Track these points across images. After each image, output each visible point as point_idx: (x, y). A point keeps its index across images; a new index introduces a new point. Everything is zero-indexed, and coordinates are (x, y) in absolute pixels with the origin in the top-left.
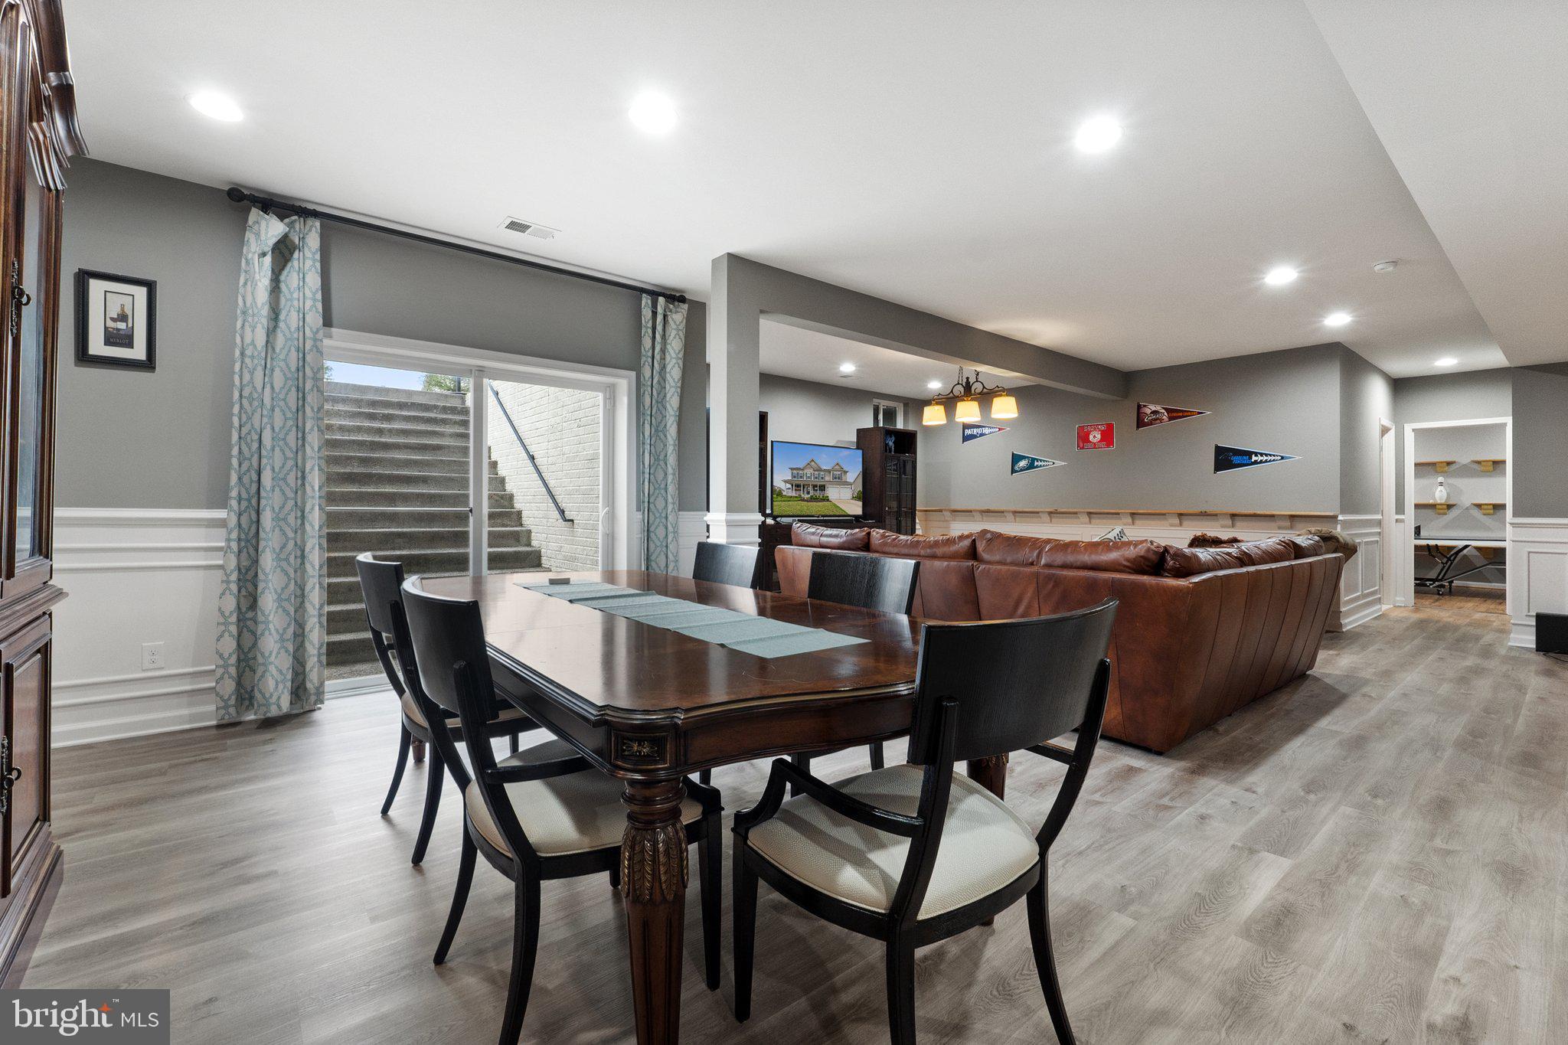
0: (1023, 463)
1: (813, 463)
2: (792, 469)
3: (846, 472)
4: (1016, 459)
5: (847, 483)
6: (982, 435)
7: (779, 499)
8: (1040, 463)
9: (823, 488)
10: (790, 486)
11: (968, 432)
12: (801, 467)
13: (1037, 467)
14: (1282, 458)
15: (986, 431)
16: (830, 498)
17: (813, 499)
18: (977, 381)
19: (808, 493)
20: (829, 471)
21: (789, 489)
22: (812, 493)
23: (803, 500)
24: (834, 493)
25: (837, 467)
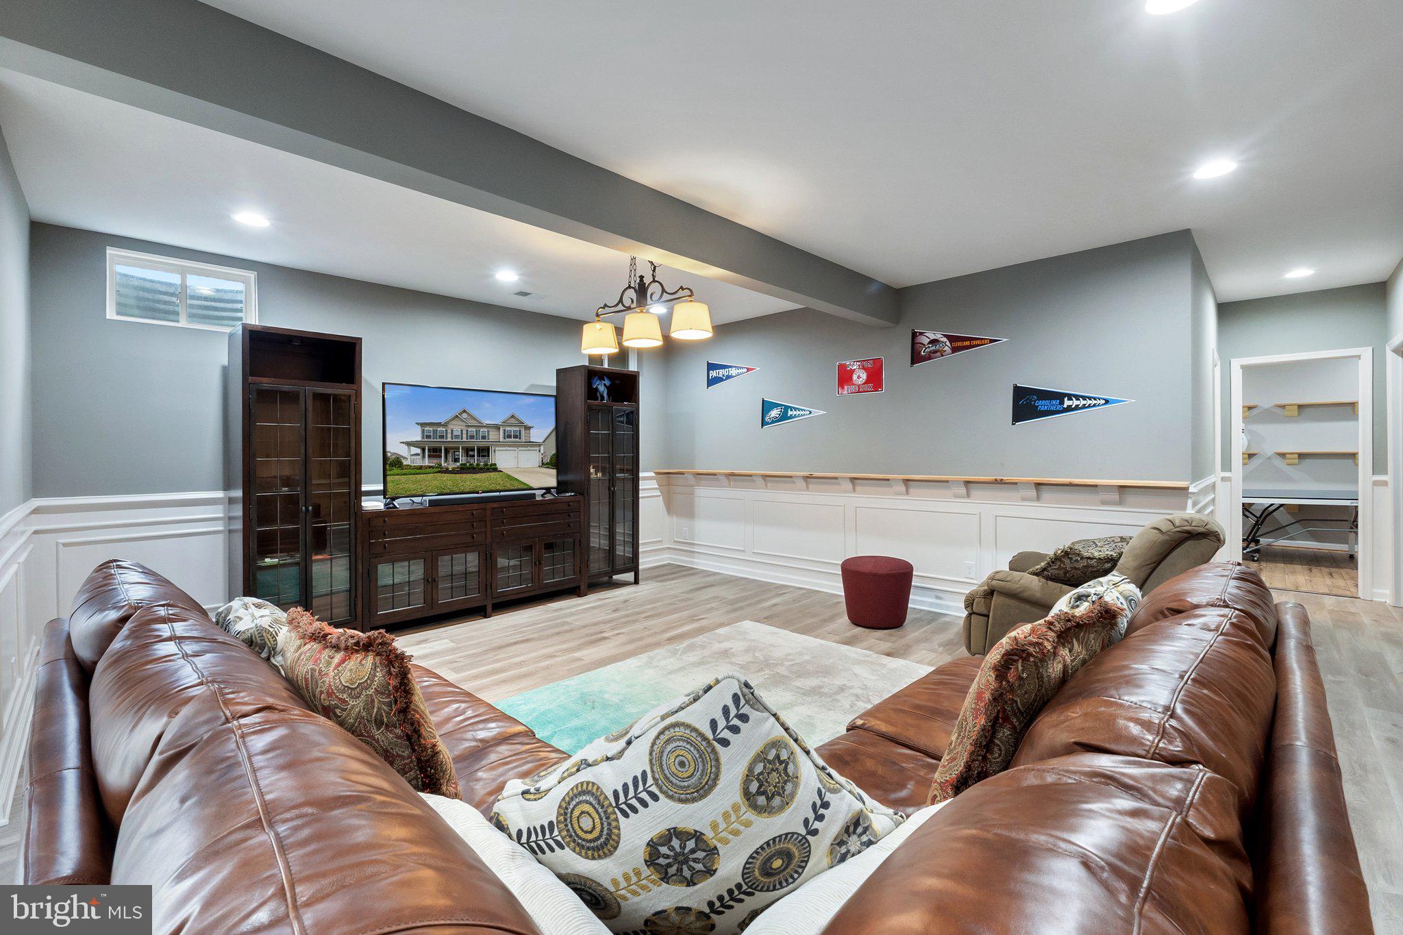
0: (774, 413)
1: (465, 415)
2: (422, 425)
3: (528, 428)
4: (766, 406)
5: (530, 444)
6: (729, 377)
7: (396, 471)
8: (795, 413)
9: (484, 451)
10: (419, 451)
11: (713, 374)
12: (443, 421)
13: (791, 417)
14: (1107, 402)
15: (733, 372)
16: (499, 466)
17: (464, 470)
18: (654, 281)
19: (456, 460)
20: (497, 427)
21: (418, 455)
22: (463, 460)
23: (447, 471)
24: (504, 459)
25: (513, 421)
